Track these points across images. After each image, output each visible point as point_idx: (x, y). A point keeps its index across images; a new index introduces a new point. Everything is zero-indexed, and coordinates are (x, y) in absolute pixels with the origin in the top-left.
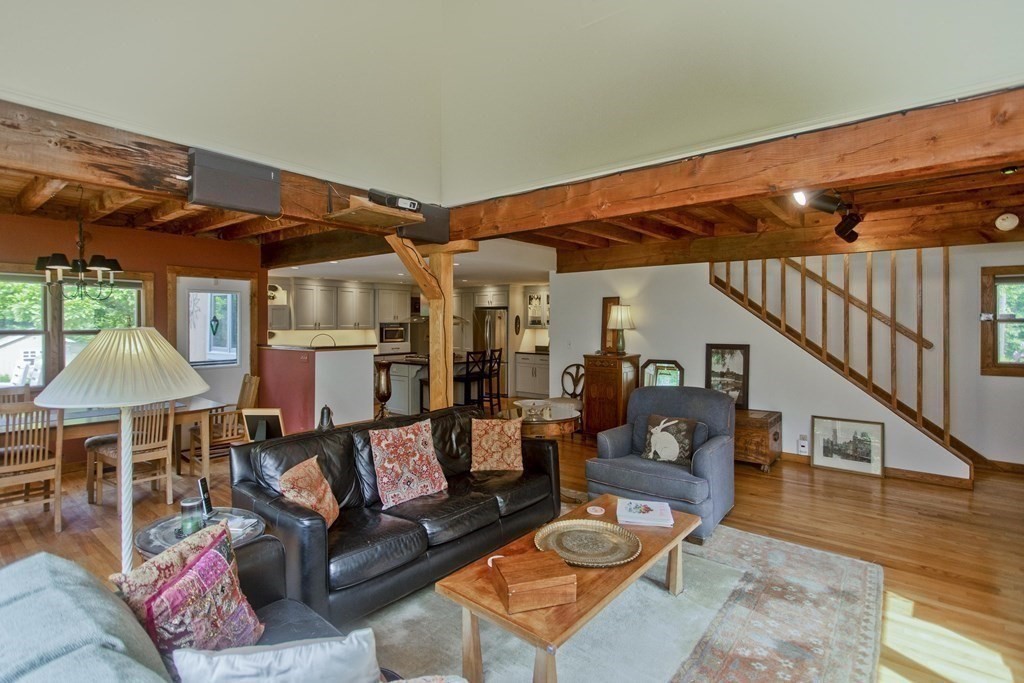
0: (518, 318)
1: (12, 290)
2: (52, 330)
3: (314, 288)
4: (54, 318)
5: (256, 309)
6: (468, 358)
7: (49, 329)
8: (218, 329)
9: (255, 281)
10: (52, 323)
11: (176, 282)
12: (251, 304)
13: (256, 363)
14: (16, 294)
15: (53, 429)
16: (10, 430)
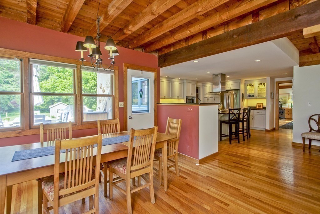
0: (243, 94)
1: (56, 86)
2: (78, 94)
3: (164, 81)
4: (78, 87)
5: (156, 86)
6: (229, 112)
7: (76, 93)
8: (142, 96)
9: (156, 73)
10: (78, 90)
11: (127, 72)
12: (154, 84)
13: (156, 112)
14: (57, 87)
15: (95, 157)
16: (68, 160)
